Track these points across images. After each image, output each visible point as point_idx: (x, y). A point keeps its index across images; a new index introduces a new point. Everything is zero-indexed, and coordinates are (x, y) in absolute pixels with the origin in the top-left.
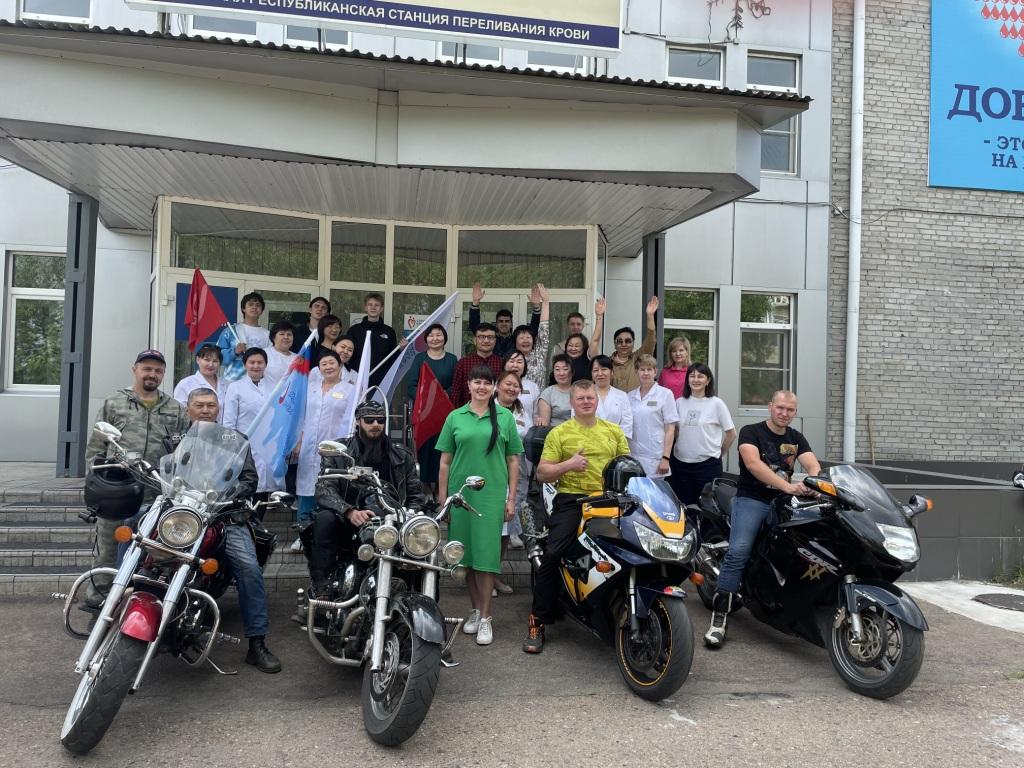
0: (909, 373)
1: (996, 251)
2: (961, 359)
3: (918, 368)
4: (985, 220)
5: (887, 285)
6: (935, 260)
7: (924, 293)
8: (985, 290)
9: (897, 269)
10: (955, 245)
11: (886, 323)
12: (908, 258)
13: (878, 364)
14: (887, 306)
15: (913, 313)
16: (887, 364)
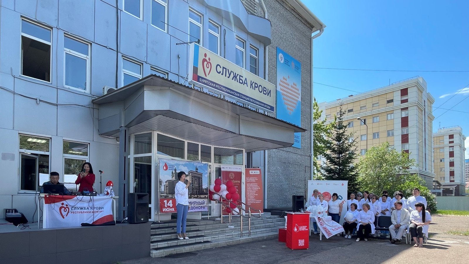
0: (274, 187)
1: (286, 159)
2: (281, 184)
3: (275, 186)
4: (284, 152)
5: (271, 166)
6: (277, 160)
7: (276, 168)
8: (285, 168)
9: (272, 162)
10: (280, 157)
11: (270, 175)
12: (274, 160)
13: (269, 185)
14: (270, 171)
15: (275, 173)
16: (270, 185)
